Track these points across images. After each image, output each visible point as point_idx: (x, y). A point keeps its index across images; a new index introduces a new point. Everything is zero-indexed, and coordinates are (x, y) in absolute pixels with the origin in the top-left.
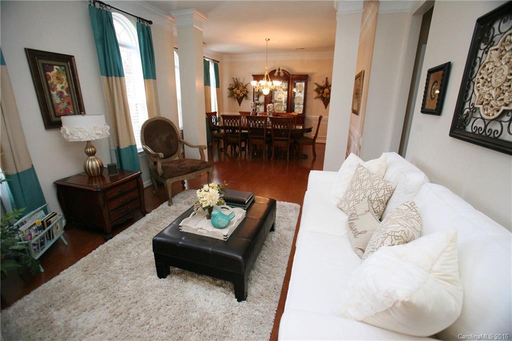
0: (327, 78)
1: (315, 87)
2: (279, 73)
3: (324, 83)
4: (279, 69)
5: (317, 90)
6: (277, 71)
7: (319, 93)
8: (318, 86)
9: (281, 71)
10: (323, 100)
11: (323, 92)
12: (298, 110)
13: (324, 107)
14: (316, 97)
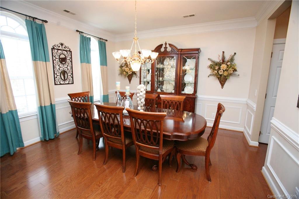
0: (223, 52)
1: (210, 63)
2: (166, 48)
3: (221, 58)
4: (166, 44)
5: (211, 67)
6: (164, 46)
7: (214, 69)
8: (212, 61)
9: (168, 46)
10: (219, 78)
11: (219, 69)
12: (188, 90)
13: (220, 86)
14: (210, 75)
